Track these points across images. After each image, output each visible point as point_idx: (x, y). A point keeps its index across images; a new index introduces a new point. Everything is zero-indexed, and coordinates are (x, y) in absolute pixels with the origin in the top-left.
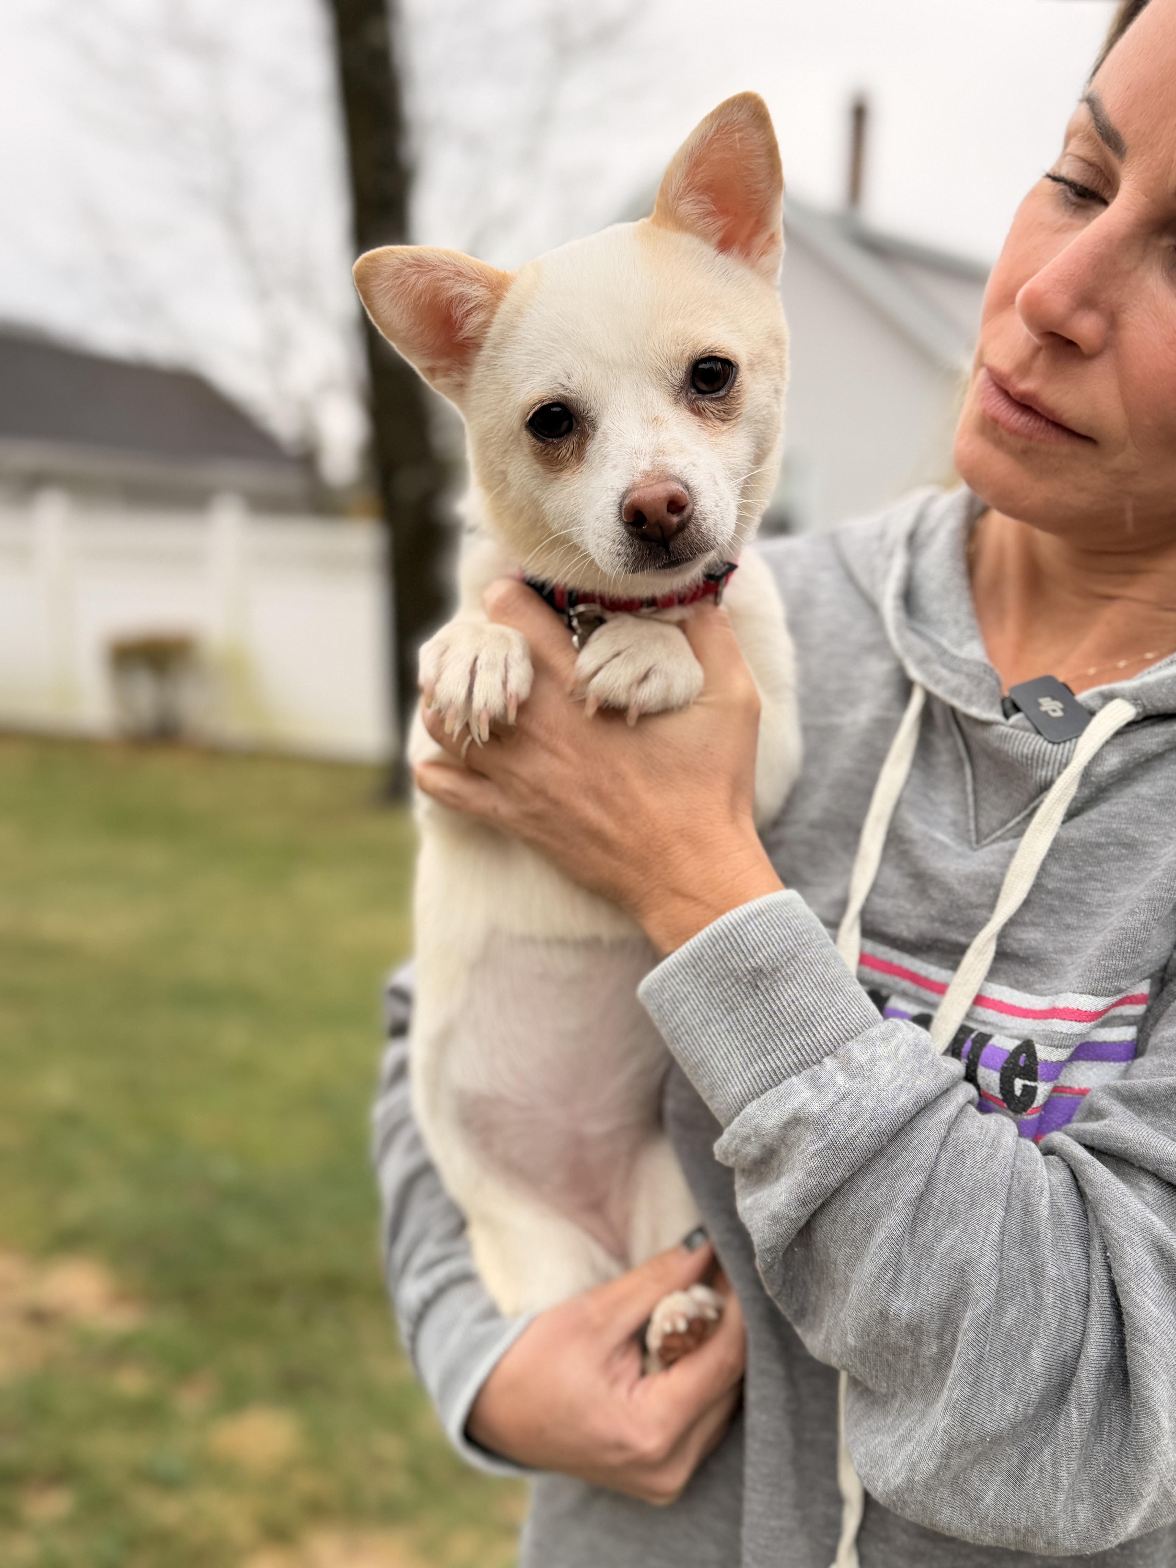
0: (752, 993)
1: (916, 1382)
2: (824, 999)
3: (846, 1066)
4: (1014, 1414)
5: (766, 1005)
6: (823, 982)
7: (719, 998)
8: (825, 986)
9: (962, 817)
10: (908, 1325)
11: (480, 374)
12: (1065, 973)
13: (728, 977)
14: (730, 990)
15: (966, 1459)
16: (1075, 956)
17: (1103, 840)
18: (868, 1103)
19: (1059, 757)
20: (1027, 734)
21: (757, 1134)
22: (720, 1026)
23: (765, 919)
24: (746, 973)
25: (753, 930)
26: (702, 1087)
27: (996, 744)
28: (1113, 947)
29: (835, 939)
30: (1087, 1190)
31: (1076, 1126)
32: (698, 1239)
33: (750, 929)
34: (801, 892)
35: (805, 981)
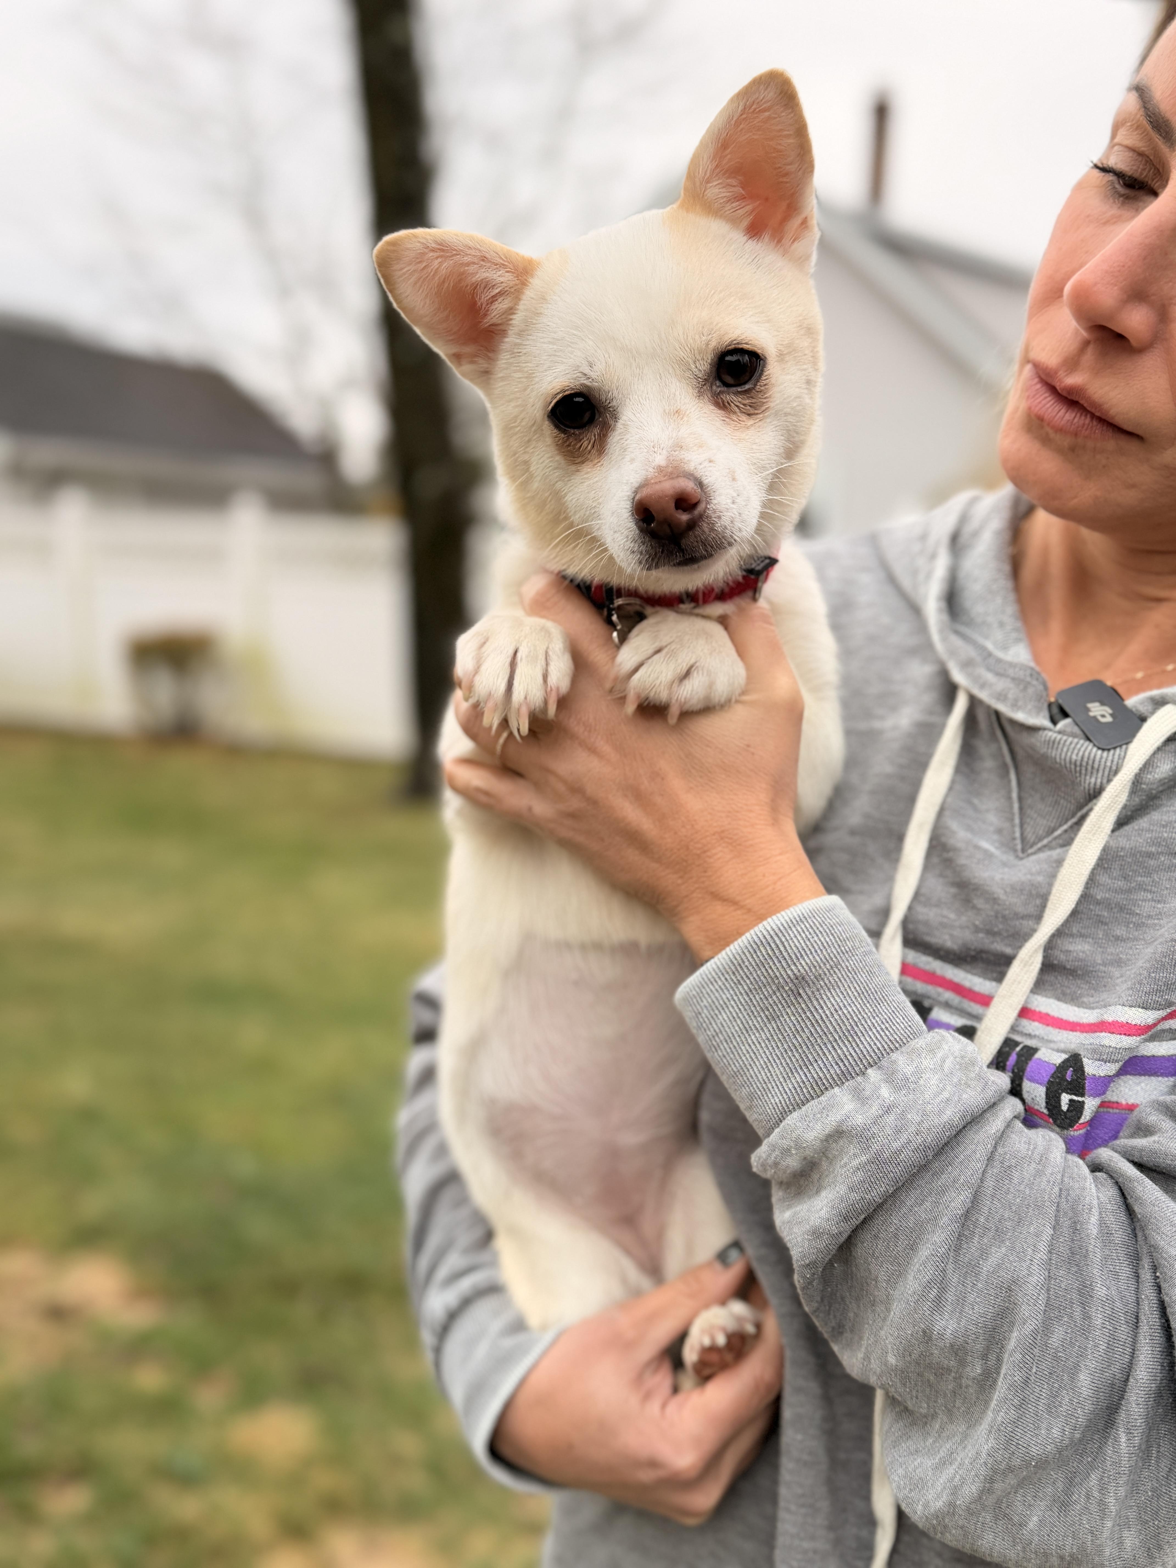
0: (794, 1001)
1: (958, 1404)
2: (868, 1009)
3: (890, 1078)
4: (1061, 1438)
5: (808, 1014)
6: (867, 992)
7: (760, 1006)
8: (869, 995)
9: (1007, 825)
10: (952, 1346)
11: (504, 361)
12: (1114, 986)
13: (769, 984)
14: (771, 997)
15: (1010, 1483)
16: (1124, 969)
17: (1153, 849)
18: (913, 1117)
19: (1109, 764)
20: (1076, 740)
21: (798, 1147)
22: (760, 1034)
23: (808, 926)
24: (788, 980)
25: (796, 936)
26: (740, 1097)
27: (1043, 750)
28: (1163, 960)
29: (877, 946)
30: (1137, 1208)
31: (1123, 1142)
32: (734, 1254)
33: (792, 935)
34: (843, 898)
35: (848, 990)
